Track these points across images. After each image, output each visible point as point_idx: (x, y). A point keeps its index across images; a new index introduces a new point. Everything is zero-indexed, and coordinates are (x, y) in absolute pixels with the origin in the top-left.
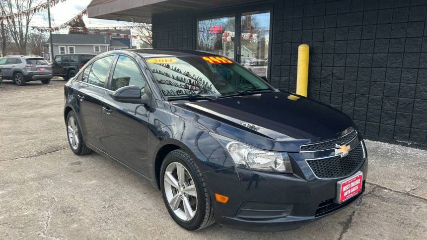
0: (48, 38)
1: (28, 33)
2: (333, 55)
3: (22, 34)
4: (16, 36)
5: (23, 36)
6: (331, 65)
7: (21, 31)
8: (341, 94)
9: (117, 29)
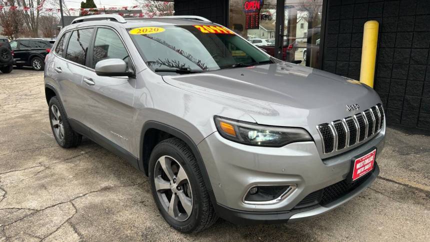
0: (59, 21)
1: (40, 16)
2: (412, 33)
3: (34, 17)
4: (27, 20)
5: (34, 19)
6: (408, 46)
7: (32, 14)
8: (422, 82)
9: (128, 9)
